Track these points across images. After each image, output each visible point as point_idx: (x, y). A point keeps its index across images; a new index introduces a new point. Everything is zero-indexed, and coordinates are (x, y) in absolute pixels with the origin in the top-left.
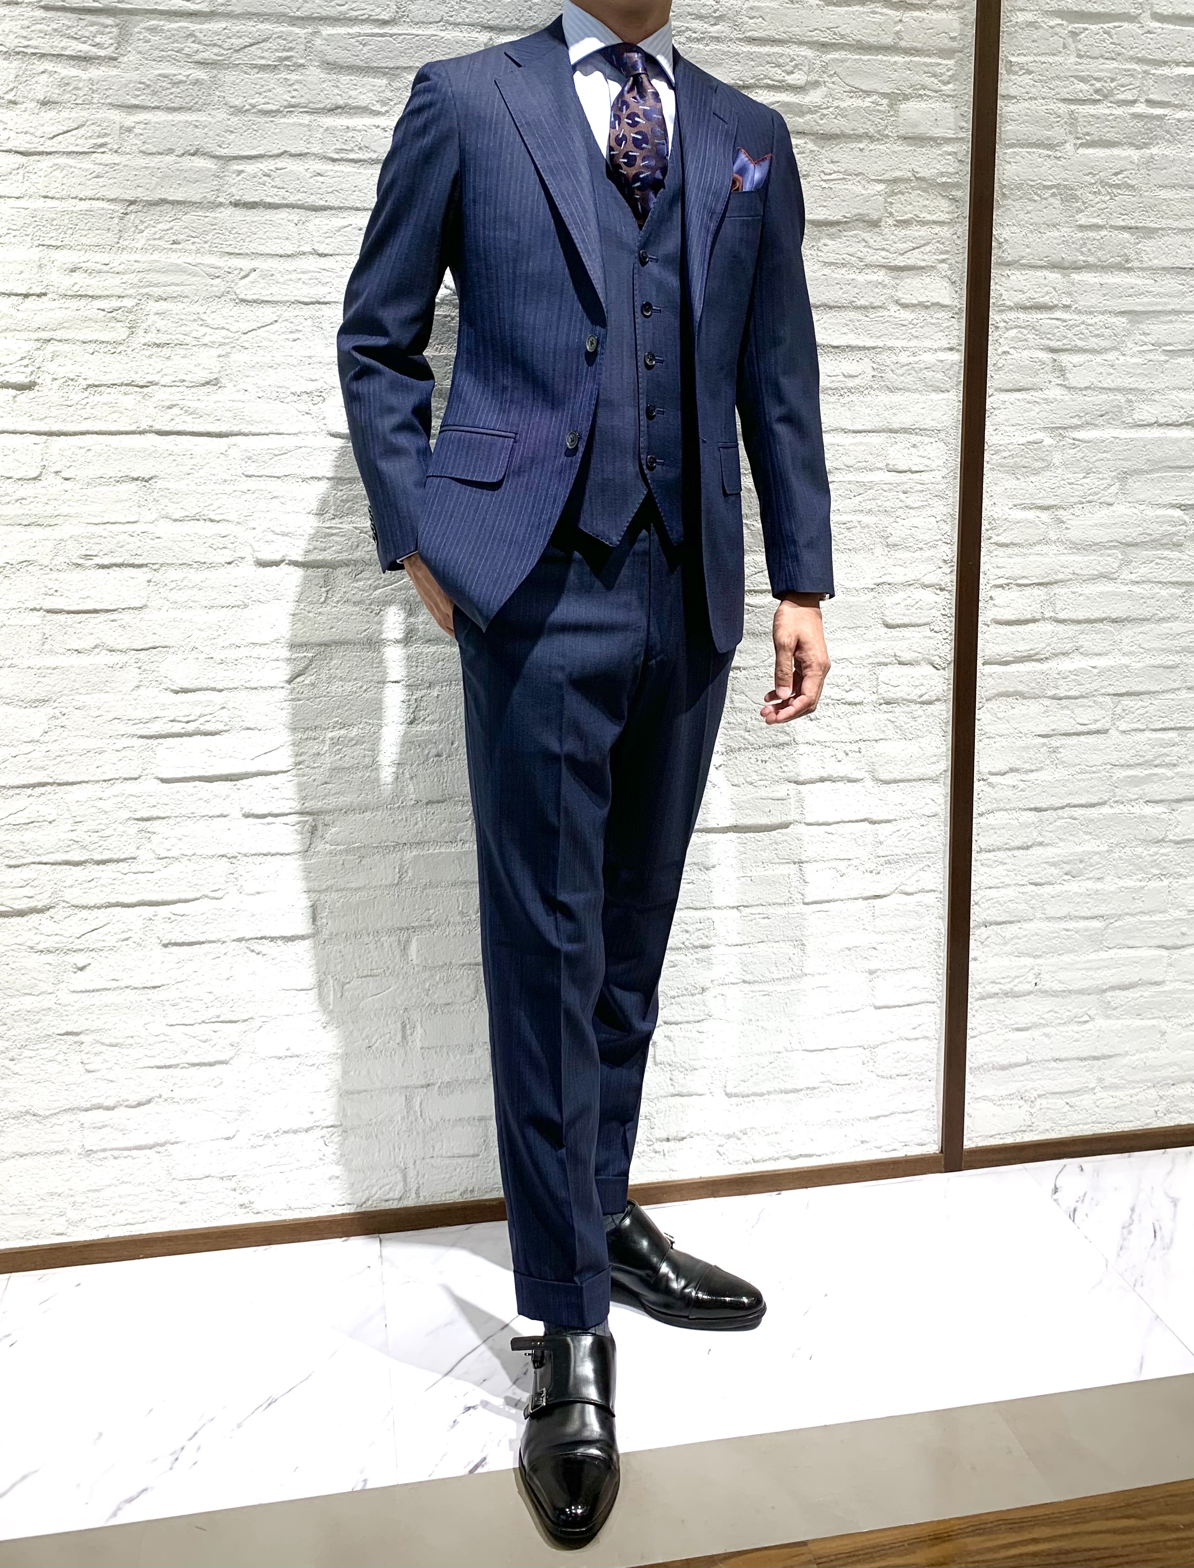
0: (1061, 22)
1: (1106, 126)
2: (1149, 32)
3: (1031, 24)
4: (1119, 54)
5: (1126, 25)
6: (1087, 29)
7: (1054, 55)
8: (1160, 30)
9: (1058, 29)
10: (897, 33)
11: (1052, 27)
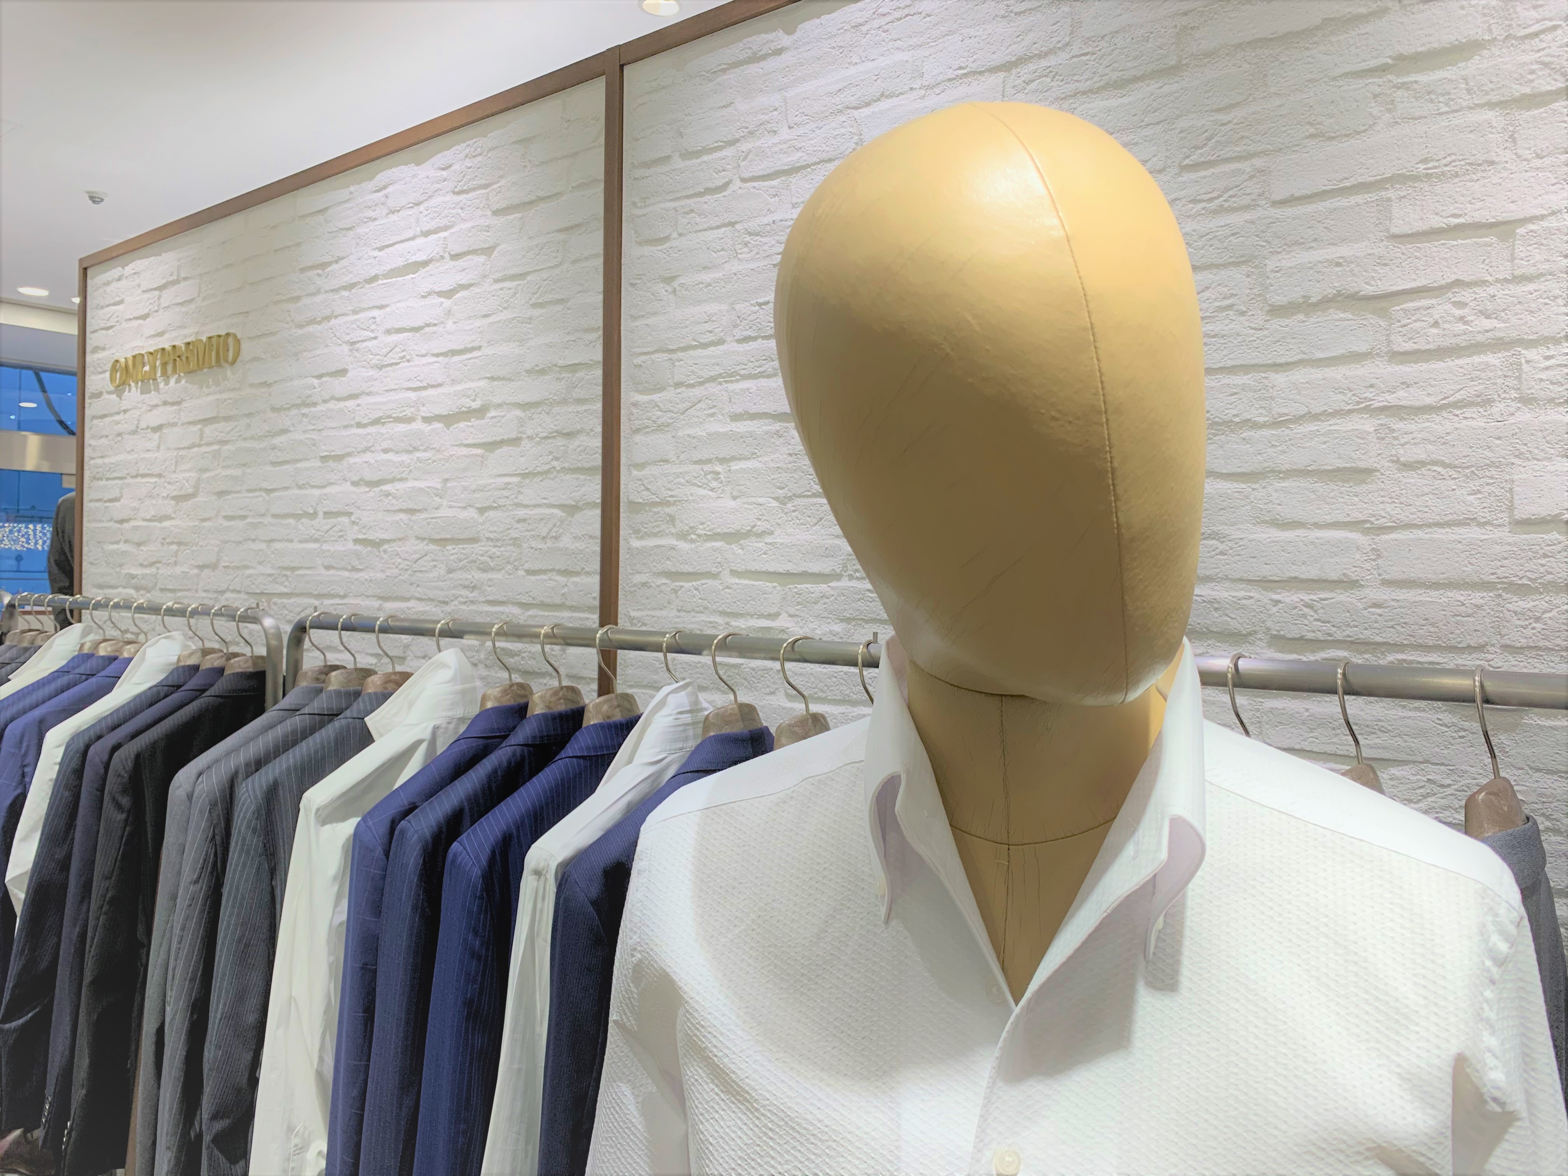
0: (666, 581)
1: (697, 673)
2: (728, 587)
3: (644, 584)
4: (706, 608)
5: (710, 582)
6: (682, 587)
7: (661, 609)
8: (735, 586)
9: (663, 588)
10: (563, 594)
11: (659, 586)
